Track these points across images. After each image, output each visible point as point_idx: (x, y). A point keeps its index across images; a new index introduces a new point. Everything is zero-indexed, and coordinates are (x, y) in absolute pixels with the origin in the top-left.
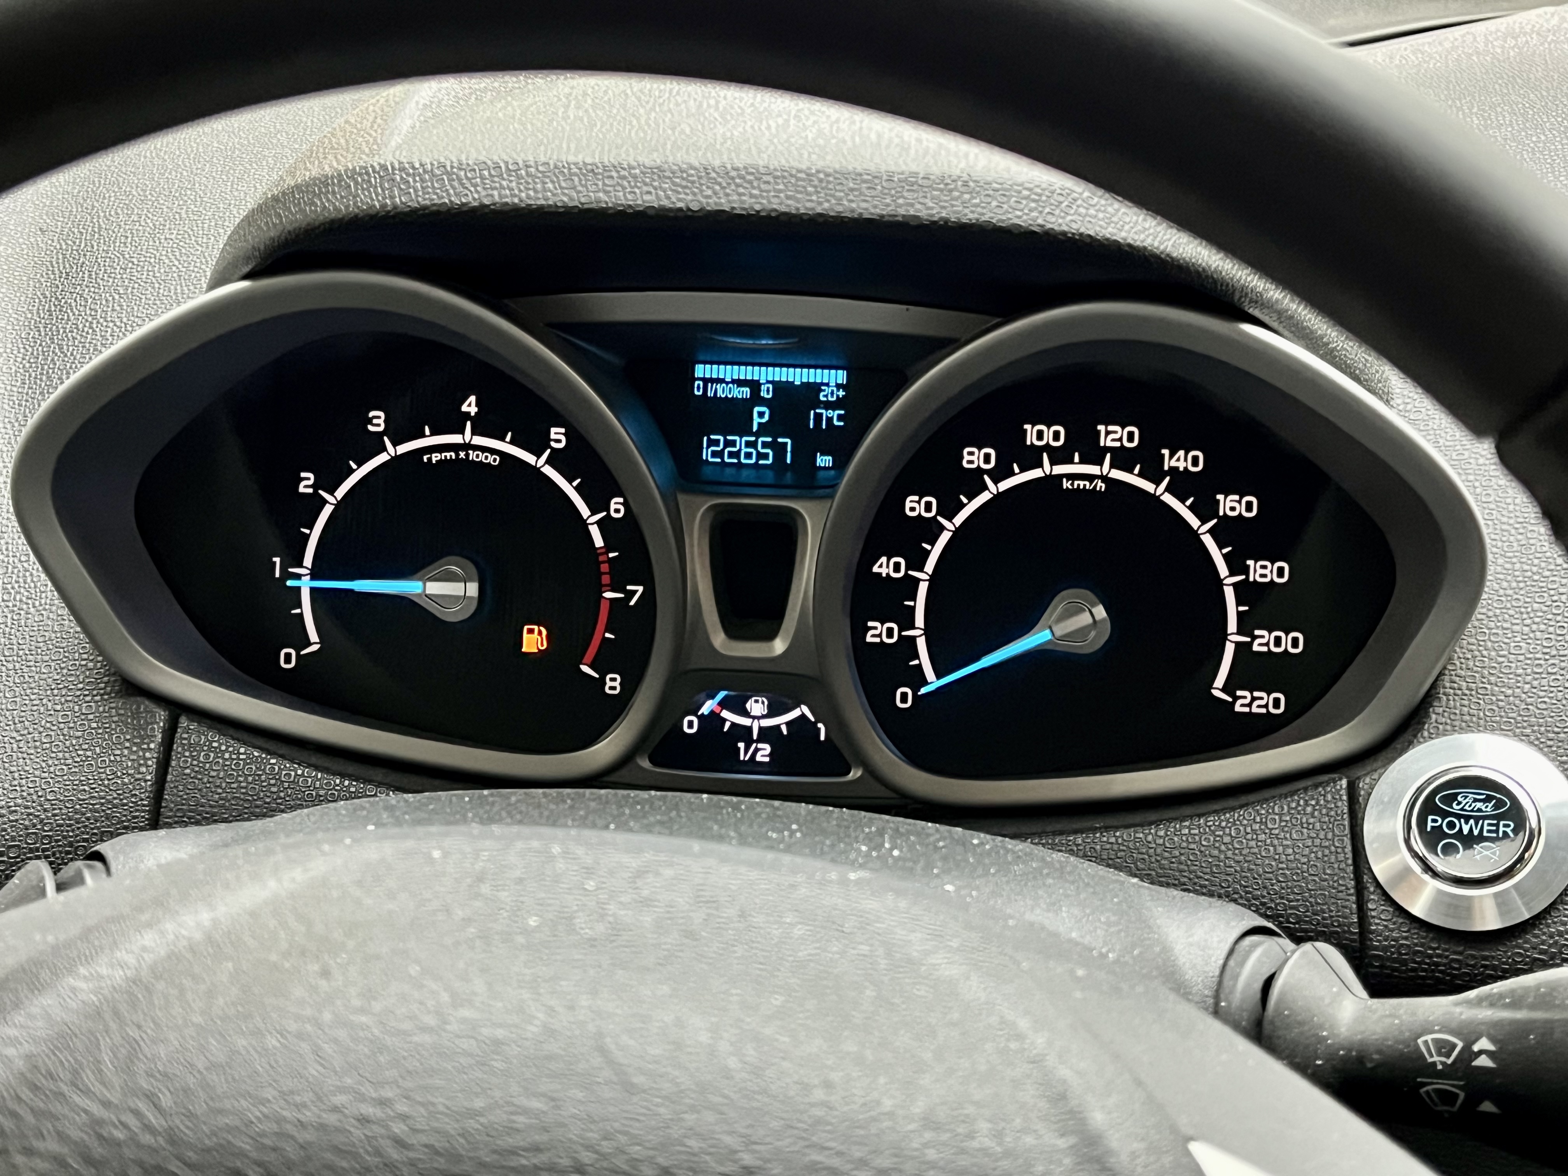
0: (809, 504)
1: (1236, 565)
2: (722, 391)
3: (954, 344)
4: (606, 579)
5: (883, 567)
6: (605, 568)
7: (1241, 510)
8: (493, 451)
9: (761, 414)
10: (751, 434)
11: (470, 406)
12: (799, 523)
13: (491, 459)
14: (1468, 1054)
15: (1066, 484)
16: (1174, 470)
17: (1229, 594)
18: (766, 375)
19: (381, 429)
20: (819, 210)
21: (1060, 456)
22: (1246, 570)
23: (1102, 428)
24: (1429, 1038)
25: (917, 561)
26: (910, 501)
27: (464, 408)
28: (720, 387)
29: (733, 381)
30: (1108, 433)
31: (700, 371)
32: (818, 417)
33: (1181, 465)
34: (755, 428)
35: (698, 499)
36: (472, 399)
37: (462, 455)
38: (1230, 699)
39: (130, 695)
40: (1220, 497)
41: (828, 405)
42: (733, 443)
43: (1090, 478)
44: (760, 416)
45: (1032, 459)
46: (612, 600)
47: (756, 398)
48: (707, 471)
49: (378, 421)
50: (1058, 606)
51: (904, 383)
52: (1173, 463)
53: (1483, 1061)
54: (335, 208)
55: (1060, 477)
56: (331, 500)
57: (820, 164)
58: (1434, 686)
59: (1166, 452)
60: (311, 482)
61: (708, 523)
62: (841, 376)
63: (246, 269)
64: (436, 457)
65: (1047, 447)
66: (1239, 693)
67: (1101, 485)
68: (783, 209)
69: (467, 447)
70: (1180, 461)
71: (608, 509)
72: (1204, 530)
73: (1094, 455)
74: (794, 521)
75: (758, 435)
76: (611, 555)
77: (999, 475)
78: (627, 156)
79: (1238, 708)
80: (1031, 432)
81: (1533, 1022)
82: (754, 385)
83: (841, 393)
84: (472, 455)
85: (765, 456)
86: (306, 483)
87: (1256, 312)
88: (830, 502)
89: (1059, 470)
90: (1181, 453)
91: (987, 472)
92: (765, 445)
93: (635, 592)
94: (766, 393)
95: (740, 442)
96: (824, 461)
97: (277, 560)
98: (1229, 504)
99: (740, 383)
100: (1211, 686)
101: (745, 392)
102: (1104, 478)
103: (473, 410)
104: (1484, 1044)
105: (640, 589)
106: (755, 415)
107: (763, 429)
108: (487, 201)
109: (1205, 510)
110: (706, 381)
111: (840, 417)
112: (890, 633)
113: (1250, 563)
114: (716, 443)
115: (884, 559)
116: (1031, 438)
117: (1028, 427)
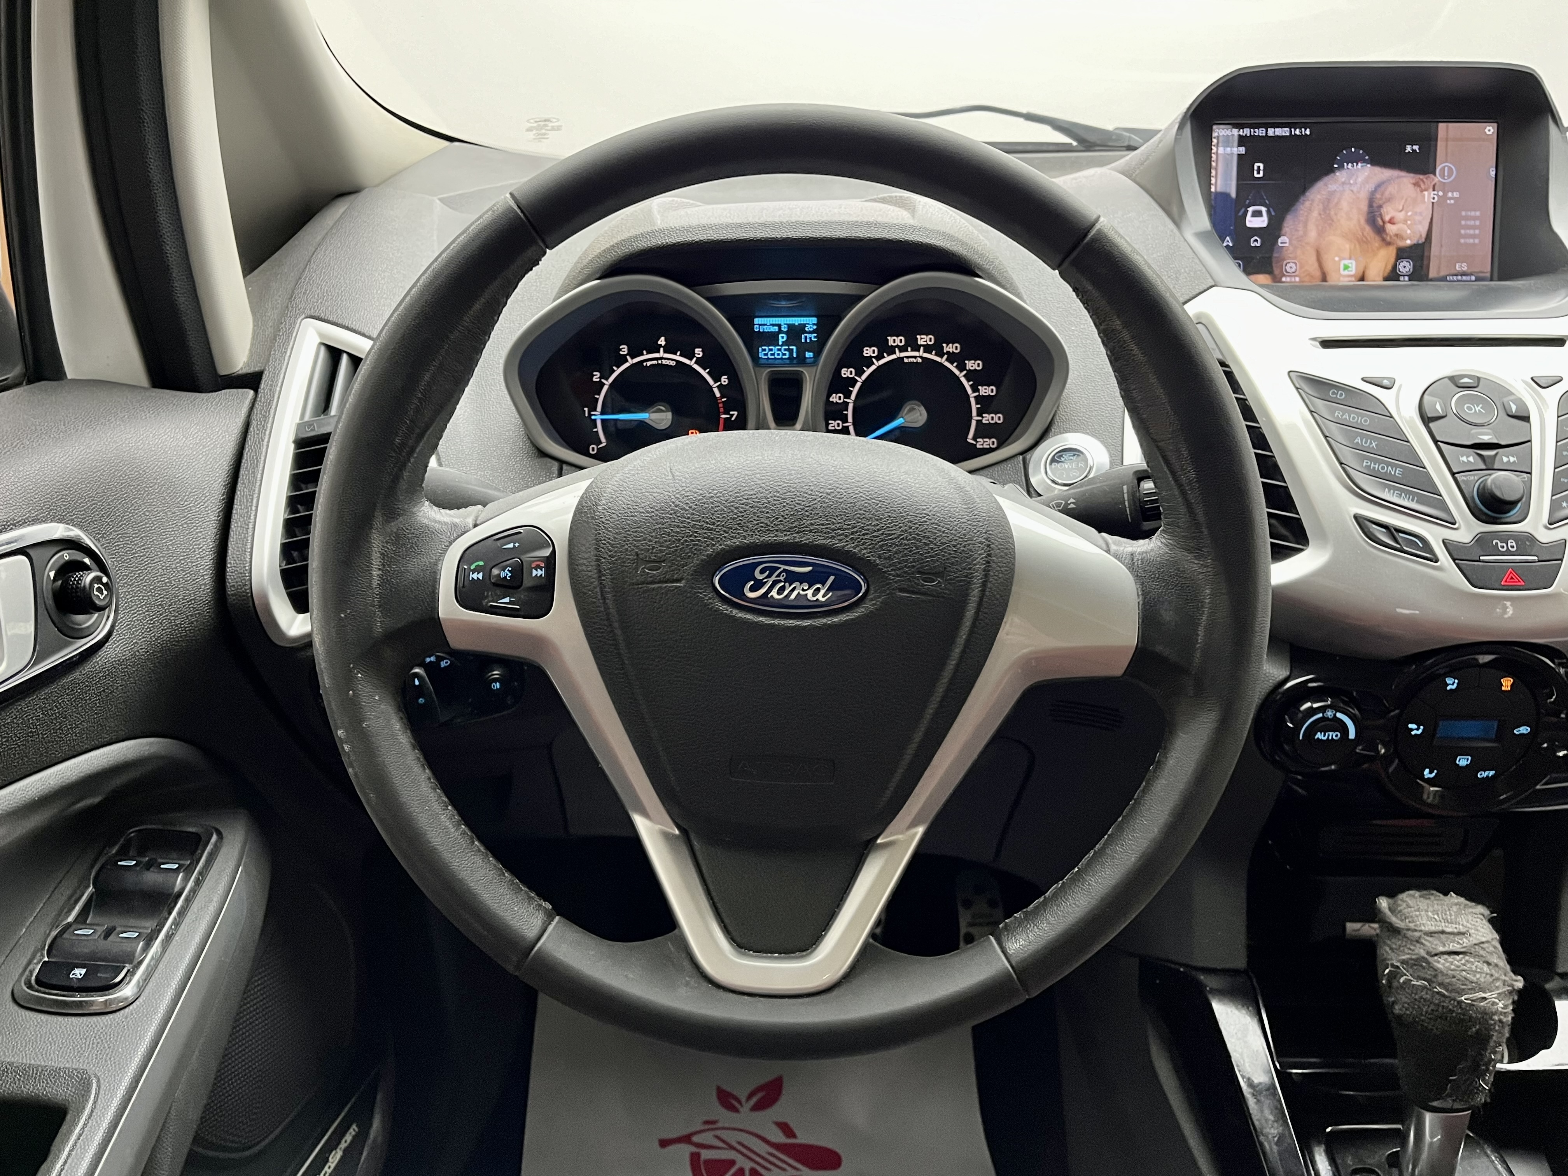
0: (807, 368)
1: (975, 389)
2: (767, 329)
3: (864, 297)
4: (722, 410)
5: (834, 398)
6: (721, 405)
7: (975, 367)
8: (672, 360)
9: (783, 337)
10: (778, 345)
11: (662, 341)
12: (803, 375)
13: (673, 363)
14: (1067, 504)
15: (906, 360)
16: (948, 353)
17: (973, 401)
18: (784, 322)
19: (625, 353)
20: (824, 235)
21: (903, 349)
22: (978, 391)
23: (918, 337)
24: (1053, 503)
25: (848, 395)
26: (844, 371)
27: (659, 343)
28: (765, 327)
29: (771, 325)
30: (921, 338)
31: (757, 321)
32: (806, 337)
33: (951, 350)
34: (780, 343)
35: (763, 369)
36: (663, 338)
37: (660, 362)
38: (974, 443)
39: (541, 457)
40: (967, 362)
41: (810, 332)
42: (771, 350)
43: (915, 357)
44: (782, 338)
45: (891, 350)
46: (725, 418)
47: (780, 331)
48: (762, 362)
49: (624, 349)
50: (906, 408)
51: (841, 320)
52: (948, 350)
53: (1072, 506)
54: (637, 246)
55: (903, 358)
56: (607, 383)
57: (823, 219)
58: (1052, 419)
59: (944, 345)
60: (598, 376)
61: (767, 378)
62: (814, 320)
63: (598, 276)
64: (649, 363)
65: (898, 346)
66: (978, 440)
67: (920, 360)
68: (811, 236)
69: (661, 358)
70: (951, 348)
71: (720, 381)
72: (961, 375)
73: (916, 348)
74: (801, 376)
75: (782, 346)
76: (723, 400)
77: (879, 358)
78: (751, 220)
79: (978, 446)
80: (891, 340)
81: (1087, 490)
82: (779, 326)
83: (815, 327)
84: (664, 362)
85: (785, 354)
86: (597, 375)
87: (980, 273)
88: (815, 368)
89: (903, 354)
90: (951, 345)
91: (874, 357)
92: (785, 350)
93: (733, 415)
94: (784, 328)
95: (775, 349)
96: (809, 355)
97: (586, 409)
98: (971, 365)
99: (773, 325)
100: (967, 438)
101: (776, 329)
102: (921, 357)
103: (663, 343)
104: (1072, 500)
105: (736, 413)
106: (780, 338)
107: (784, 344)
108: (702, 239)
109: (961, 367)
110: (760, 325)
111: (815, 337)
112: (838, 425)
113: (980, 387)
114: (765, 350)
115: (834, 395)
116: (891, 343)
117: (889, 338)
